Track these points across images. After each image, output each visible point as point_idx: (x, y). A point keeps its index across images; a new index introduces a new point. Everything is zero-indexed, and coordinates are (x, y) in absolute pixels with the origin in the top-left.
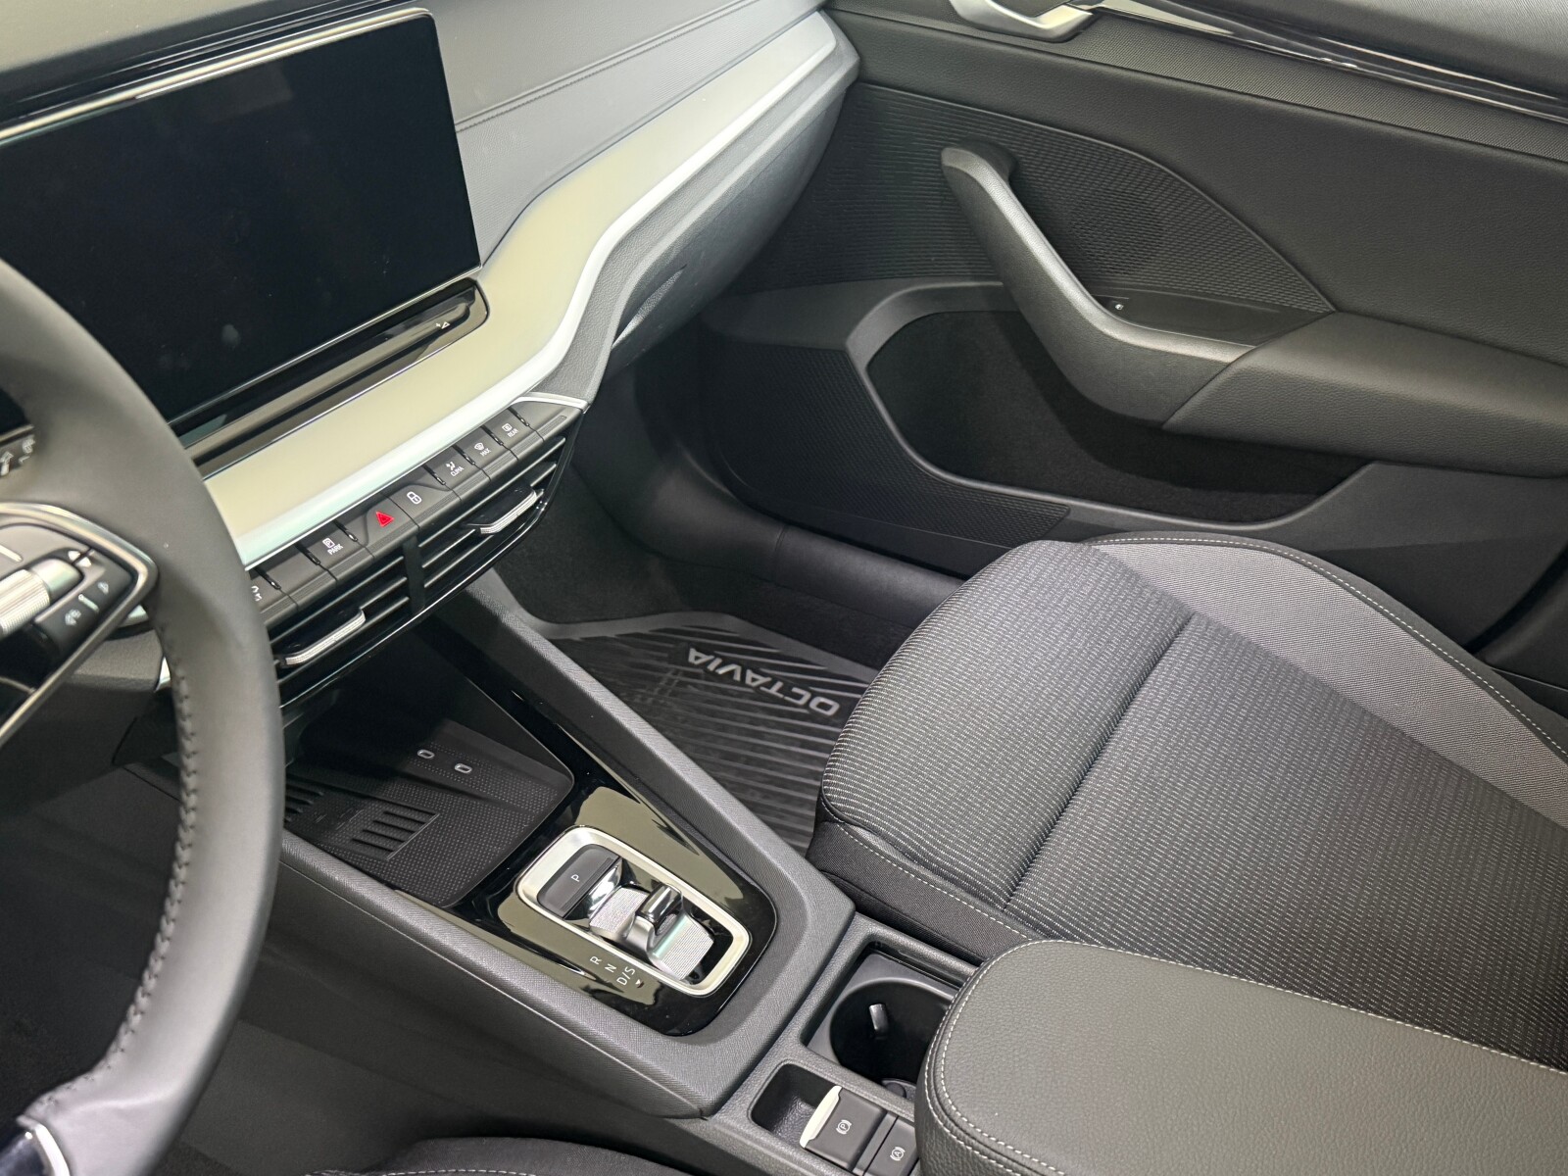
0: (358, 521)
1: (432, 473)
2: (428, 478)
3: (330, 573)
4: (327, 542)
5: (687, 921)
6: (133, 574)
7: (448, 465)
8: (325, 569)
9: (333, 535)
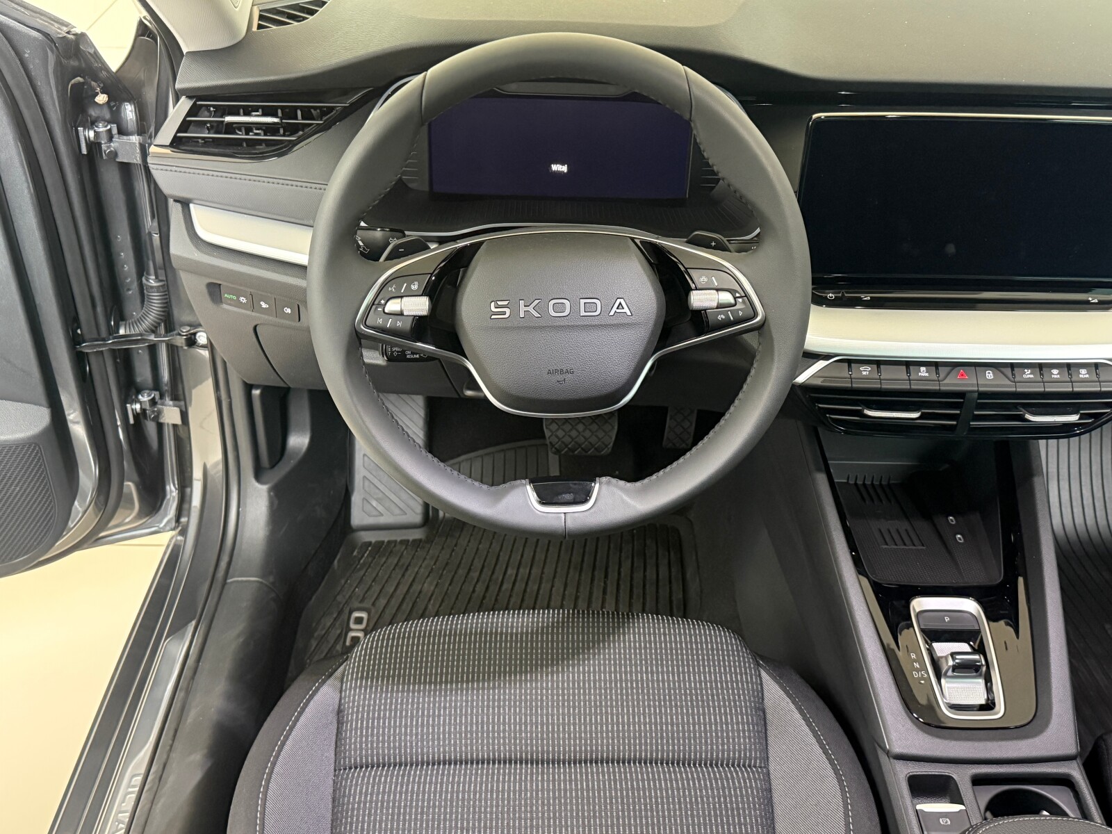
0: (948, 369)
1: (1013, 370)
2: (1008, 371)
3: (910, 383)
4: (923, 369)
5: (981, 681)
6: (755, 315)
7: (1026, 370)
8: (910, 380)
9: (929, 368)
